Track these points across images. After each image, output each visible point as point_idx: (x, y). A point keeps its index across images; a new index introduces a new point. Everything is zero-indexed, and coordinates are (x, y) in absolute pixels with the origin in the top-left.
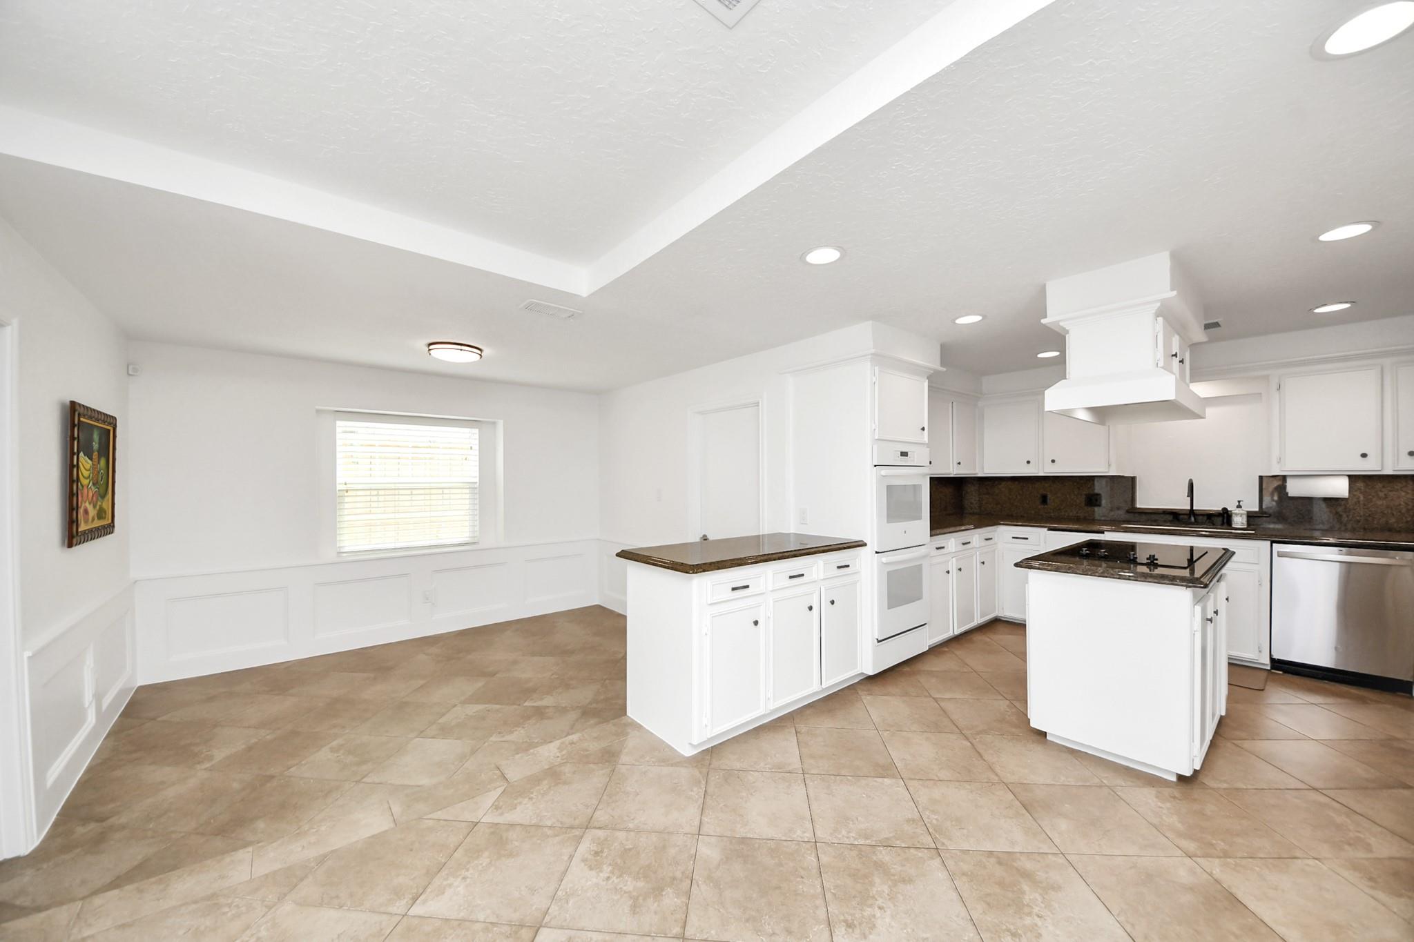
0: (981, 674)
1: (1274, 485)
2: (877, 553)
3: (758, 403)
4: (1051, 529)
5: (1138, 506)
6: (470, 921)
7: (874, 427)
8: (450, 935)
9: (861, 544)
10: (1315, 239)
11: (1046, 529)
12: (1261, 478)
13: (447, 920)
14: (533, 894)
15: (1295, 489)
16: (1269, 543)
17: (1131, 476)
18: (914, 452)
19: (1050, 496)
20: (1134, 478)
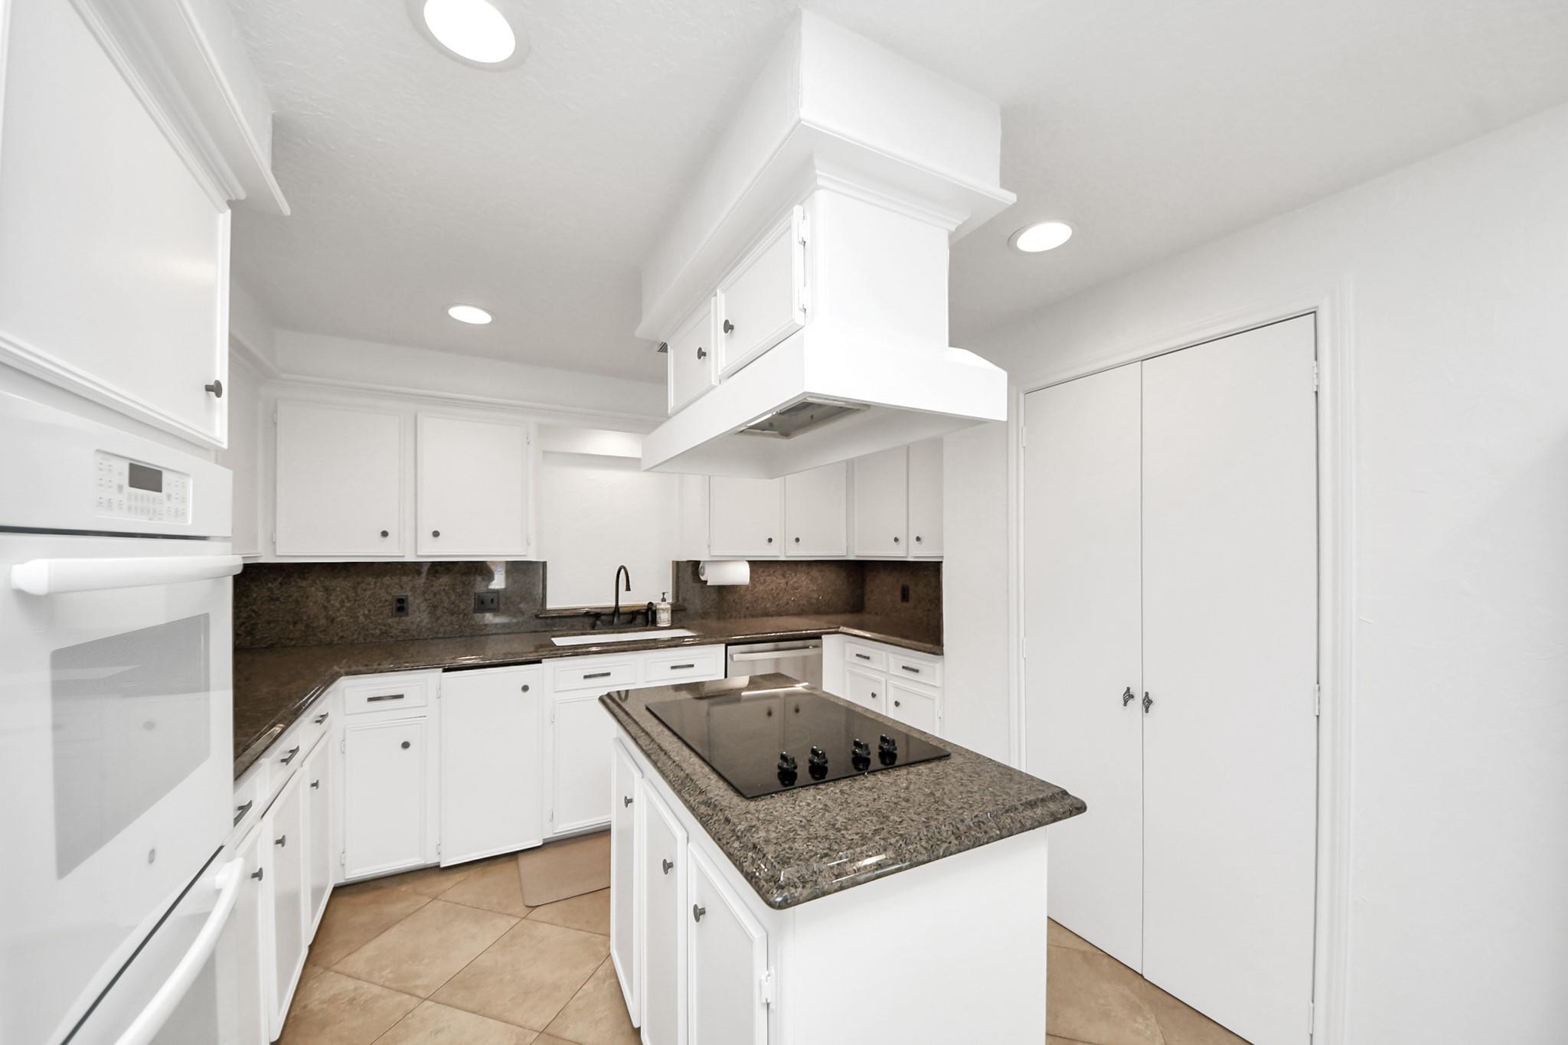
4: (447, 670)
5: (549, 607)
11: (439, 671)
12: (673, 563)
15: (713, 576)
16: (723, 646)
17: (542, 560)
18: (187, 475)
19: (411, 599)
20: (544, 563)
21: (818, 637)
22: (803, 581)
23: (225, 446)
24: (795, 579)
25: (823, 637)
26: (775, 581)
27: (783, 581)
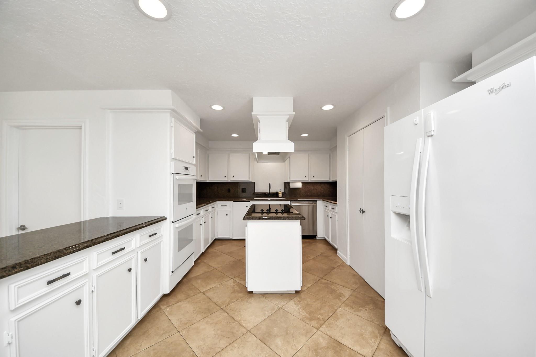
0: (217, 269)
1: (287, 184)
2: (173, 222)
3: (81, 126)
4: (234, 202)
5: (256, 192)
7: (172, 151)
9: (164, 219)
10: (321, 108)
11: (232, 202)
12: (284, 182)
15: (292, 186)
16: (290, 201)
17: (254, 182)
18: (190, 168)
19: (231, 189)
20: (255, 183)
21: (316, 201)
22: (319, 188)
23: (195, 164)
24: (316, 187)
25: (317, 201)
26: (311, 187)
27: (313, 187)
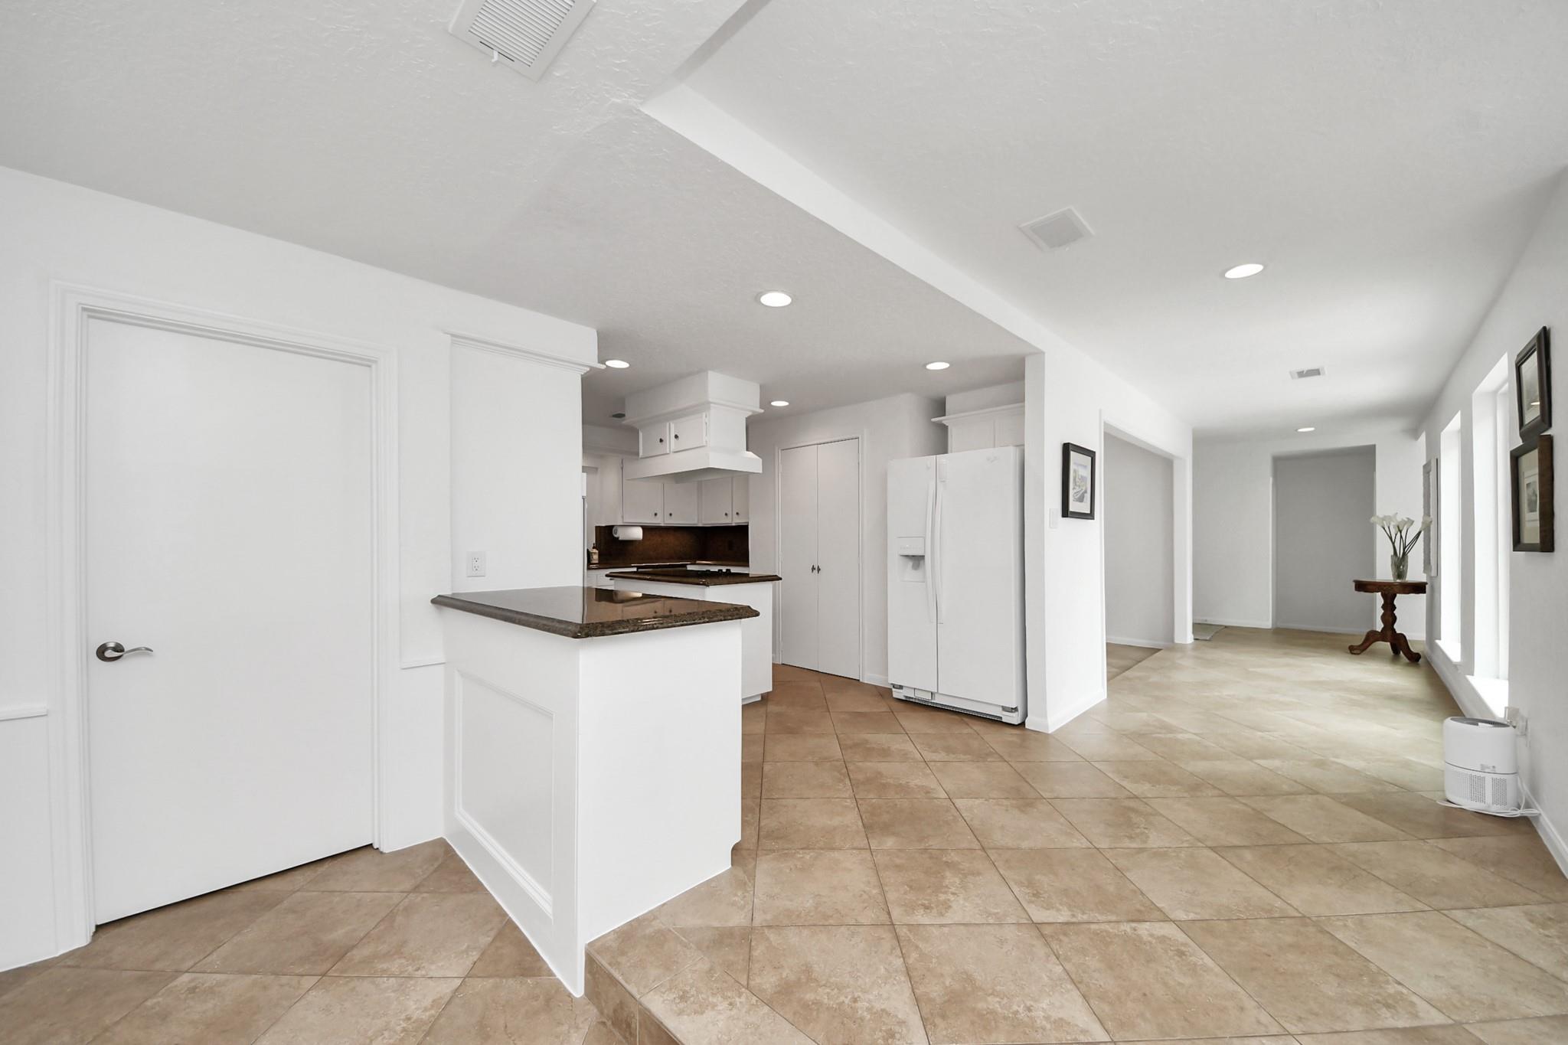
6: (1070, 976)
8: (1096, 984)
13: (1084, 996)
14: (1006, 939)
